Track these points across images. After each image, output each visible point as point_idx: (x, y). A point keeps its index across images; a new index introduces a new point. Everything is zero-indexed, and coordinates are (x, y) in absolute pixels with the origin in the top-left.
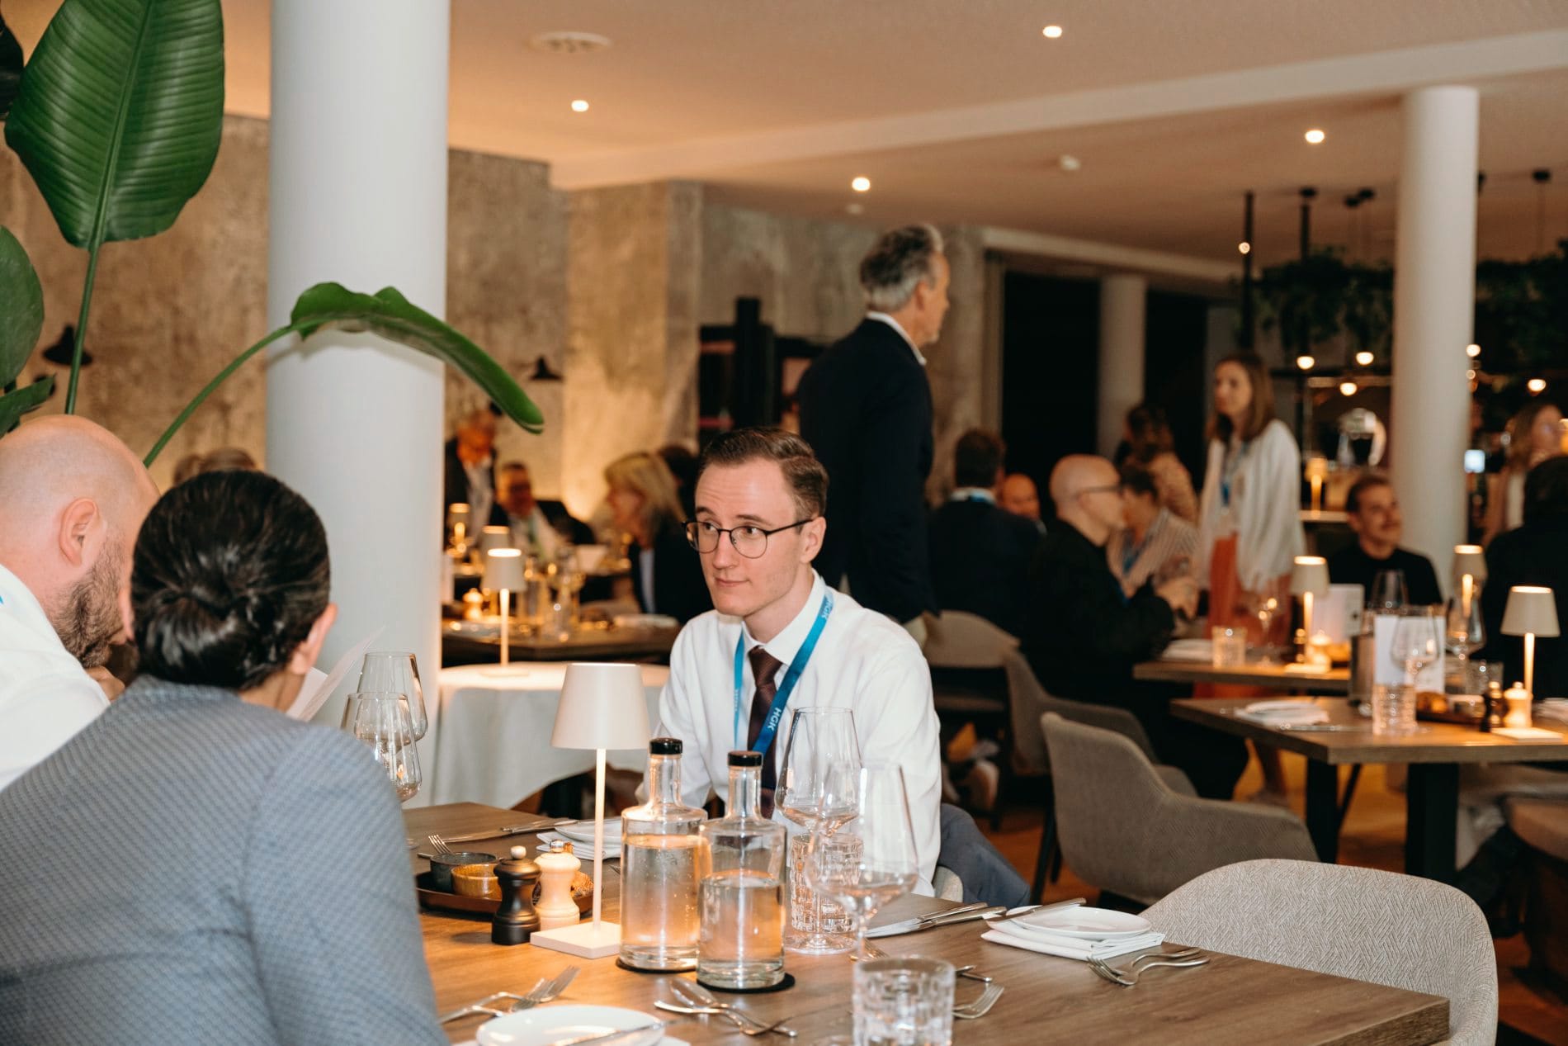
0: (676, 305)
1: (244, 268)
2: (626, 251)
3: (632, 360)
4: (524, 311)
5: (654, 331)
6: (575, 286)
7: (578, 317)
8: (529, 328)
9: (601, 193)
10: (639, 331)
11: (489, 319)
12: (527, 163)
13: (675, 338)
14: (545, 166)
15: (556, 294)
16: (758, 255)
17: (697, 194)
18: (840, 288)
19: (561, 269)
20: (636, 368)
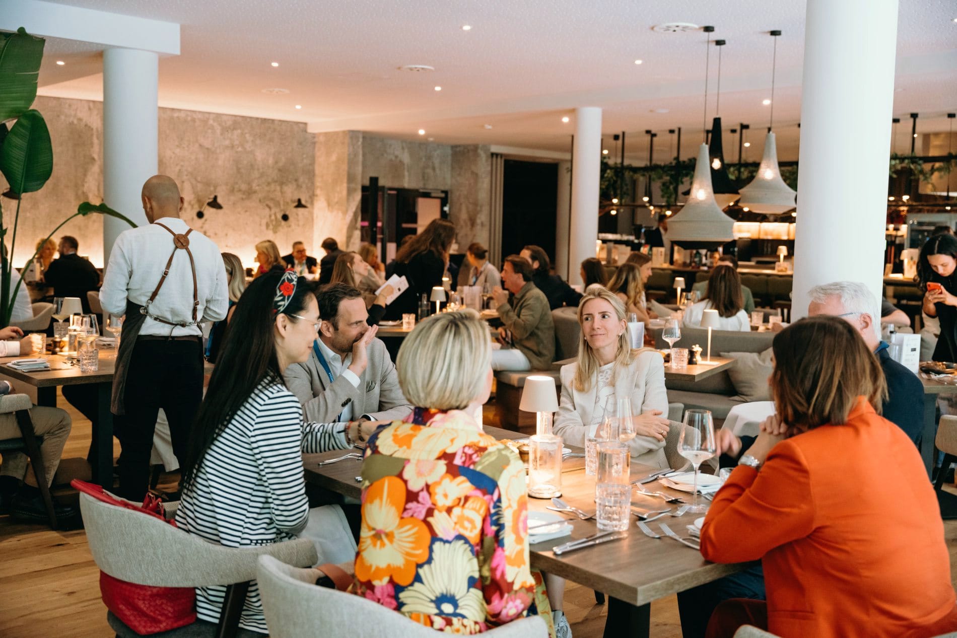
0: (351, 179)
1: (182, 166)
2: (334, 158)
3: (336, 200)
4: (296, 180)
5: (343, 188)
6: (318, 170)
7: (318, 182)
8: (299, 187)
9: (326, 134)
10: (338, 189)
11: (282, 184)
12: (297, 123)
13: (350, 192)
14: (306, 124)
15: (310, 174)
16: (396, 157)
17: (361, 136)
18: (434, 169)
19: (313, 163)
20: (337, 203)
